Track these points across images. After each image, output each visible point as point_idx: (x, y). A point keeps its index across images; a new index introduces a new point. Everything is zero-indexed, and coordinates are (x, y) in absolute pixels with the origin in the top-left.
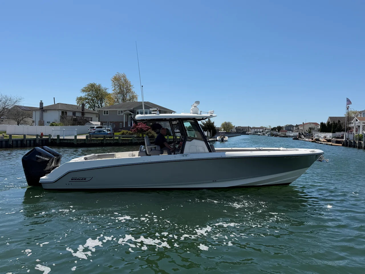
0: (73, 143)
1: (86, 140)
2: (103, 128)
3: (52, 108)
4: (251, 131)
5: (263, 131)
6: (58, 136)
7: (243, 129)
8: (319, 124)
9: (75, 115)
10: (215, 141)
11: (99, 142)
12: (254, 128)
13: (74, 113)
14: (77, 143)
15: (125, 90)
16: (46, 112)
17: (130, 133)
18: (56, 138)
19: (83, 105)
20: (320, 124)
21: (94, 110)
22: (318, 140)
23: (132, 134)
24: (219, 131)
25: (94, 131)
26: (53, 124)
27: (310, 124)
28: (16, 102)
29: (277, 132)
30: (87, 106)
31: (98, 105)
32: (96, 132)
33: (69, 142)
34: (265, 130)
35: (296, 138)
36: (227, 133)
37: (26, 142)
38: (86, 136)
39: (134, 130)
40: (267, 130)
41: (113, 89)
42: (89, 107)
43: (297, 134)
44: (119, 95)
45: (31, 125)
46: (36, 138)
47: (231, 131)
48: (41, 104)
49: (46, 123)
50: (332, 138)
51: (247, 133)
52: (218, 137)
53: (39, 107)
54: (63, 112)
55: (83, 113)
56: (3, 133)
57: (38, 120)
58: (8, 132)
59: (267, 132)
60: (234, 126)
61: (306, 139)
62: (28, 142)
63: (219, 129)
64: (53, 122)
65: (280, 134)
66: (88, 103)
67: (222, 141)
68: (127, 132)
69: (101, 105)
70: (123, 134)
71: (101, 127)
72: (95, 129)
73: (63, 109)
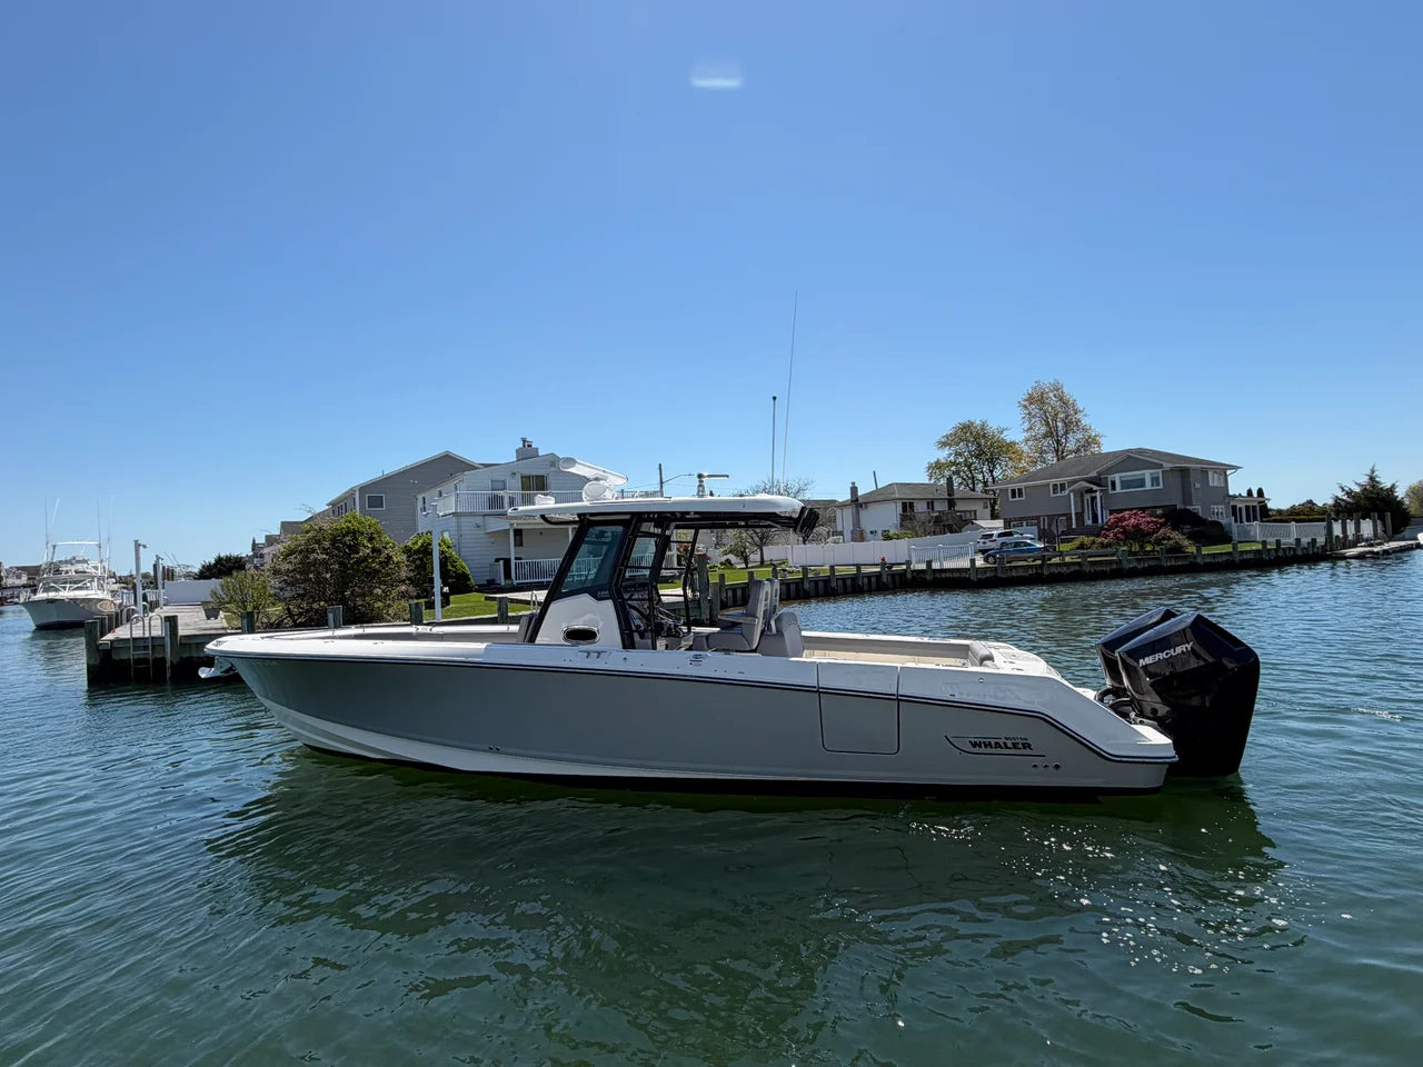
0: (966, 577)
1: (1000, 570)
2: (1017, 536)
6: (908, 564)
9: (934, 509)
13: (931, 504)
15: (1060, 424)
16: (866, 507)
17: (1102, 543)
19: (950, 480)
23: (1109, 545)
25: (997, 544)
26: (890, 534)
30: (956, 481)
31: (984, 477)
32: (1001, 548)
44: (1044, 442)
48: (854, 490)
49: (868, 534)
53: (846, 497)
54: (904, 505)
55: (953, 503)
57: (850, 527)
58: (797, 562)
64: (887, 532)
66: (957, 473)
68: (1094, 542)
69: (992, 475)
70: (1083, 548)
71: (1010, 534)
72: (995, 541)
73: (905, 496)
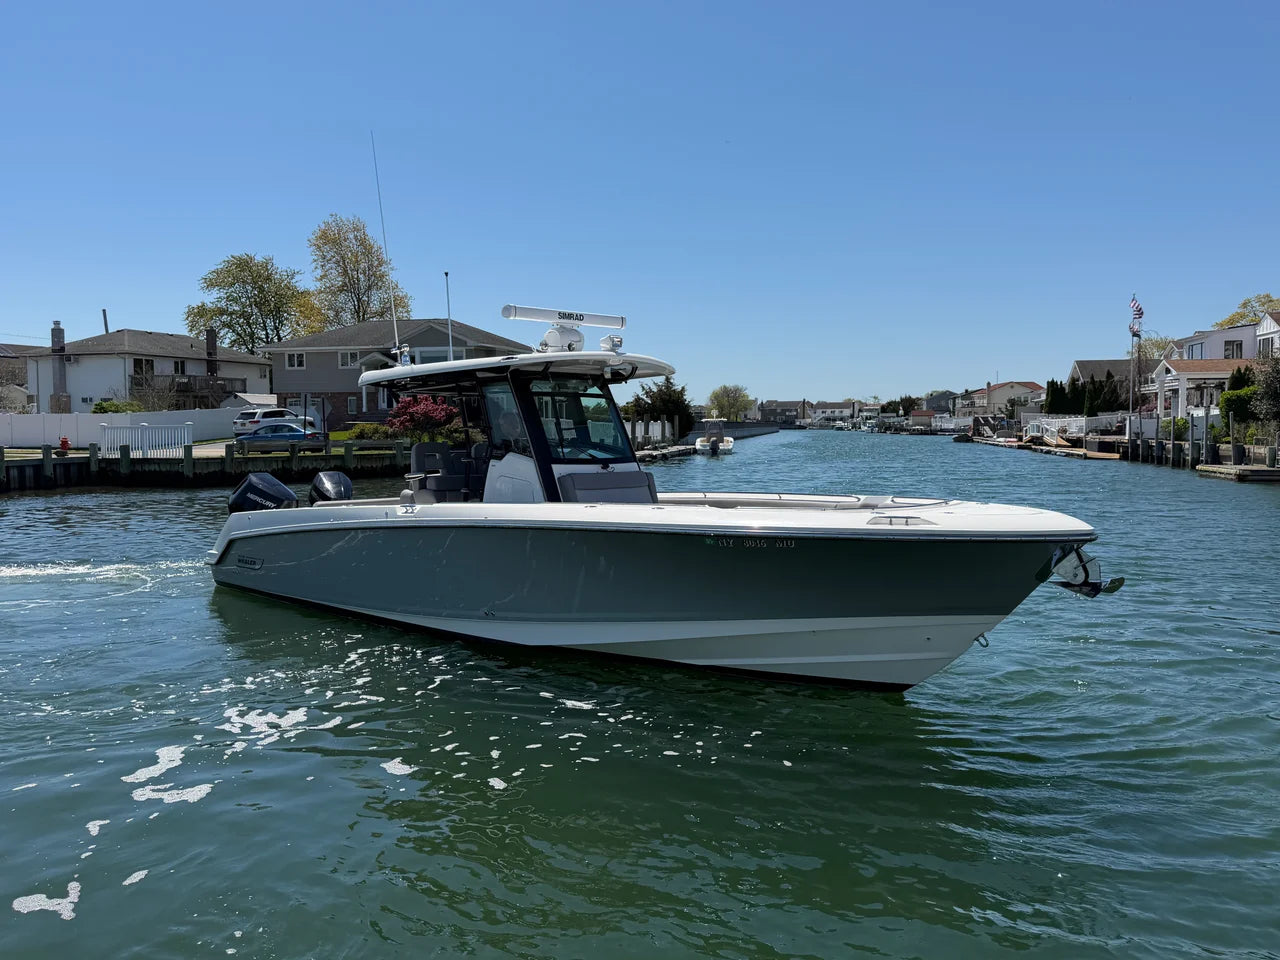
0: (177, 471)
1: (229, 461)
2: (287, 417)
3: (102, 349)
4: (813, 415)
5: (852, 416)
7: (784, 411)
8: (1041, 388)
9: (183, 372)
10: (689, 454)
11: (274, 466)
12: (823, 406)
13: (180, 365)
14: (195, 474)
15: (362, 277)
16: (77, 361)
17: (386, 433)
18: (117, 455)
19: (212, 335)
20: (1045, 386)
21: (252, 353)
22: (1037, 441)
23: (394, 436)
24: (703, 420)
25: (255, 427)
26: (104, 404)
27: (1012, 387)
29: (899, 419)
30: (226, 339)
31: (267, 334)
32: (262, 433)
33: (163, 468)
34: (860, 411)
35: (963, 438)
36: (727, 425)
37: (8, 472)
38: (227, 446)
39: (402, 423)
40: (867, 410)
41: (319, 272)
42: (234, 342)
43: (969, 421)
44: (342, 297)
45: (24, 411)
46: (41, 456)
47: (746, 416)
48: (57, 333)
49: (76, 402)
50: (1087, 434)
51: (798, 423)
52: (698, 440)
53: (48, 343)
54: (138, 363)
55: (212, 366)
57: (47, 391)
59: (867, 418)
60: (755, 401)
61: (999, 439)
62: (14, 473)
63: (701, 413)
64: (105, 400)
65: (912, 426)
66: (229, 326)
67: (714, 452)
68: (376, 431)
69: (278, 334)
70: (362, 438)
71: (281, 414)
72: (258, 422)
73: (141, 351)
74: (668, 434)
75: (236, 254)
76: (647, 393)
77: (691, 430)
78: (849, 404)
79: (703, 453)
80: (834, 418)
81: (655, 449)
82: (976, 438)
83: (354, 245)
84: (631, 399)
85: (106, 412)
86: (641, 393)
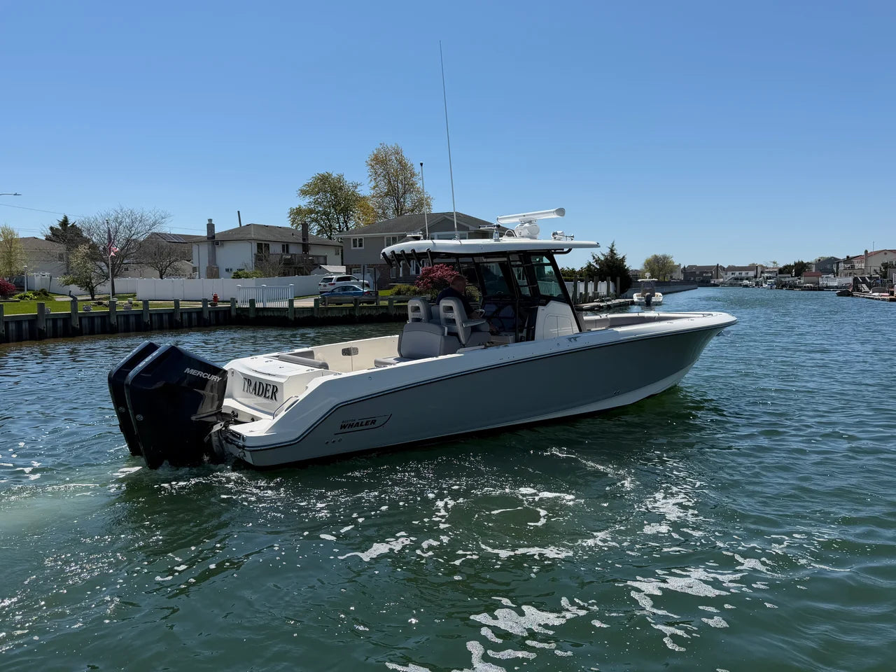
0: (285, 316)
1: (316, 309)
2: (352, 281)
3: (235, 237)
4: (725, 276)
5: (756, 277)
6: (252, 302)
7: (702, 273)
9: (288, 252)
10: (628, 305)
11: (344, 313)
12: (732, 269)
13: (286, 247)
14: (295, 318)
15: (400, 185)
16: (222, 245)
17: (414, 291)
18: (247, 305)
19: (305, 227)
21: (330, 238)
23: (420, 293)
24: (639, 280)
25: (332, 288)
26: (240, 273)
27: (886, 254)
28: (154, 224)
29: (793, 279)
30: (314, 229)
31: (340, 226)
32: (337, 291)
33: (276, 314)
34: (762, 272)
35: (844, 292)
36: (658, 284)
37: (181, 316)
38: (315, 300)
39: (425, 284)
40: (768, 272)
41: (373, 184)
42: (319, 232)
43: (850, 280)
44: (387, 200)
45: (191, 278)
46: (201, 306)
47: (671, 277)
48: (211, 227)
49: (222, 271)
51: (713, 282)
52: (635, 295)
53: (204, 233)
54: (259, 246)
55: (306, 247)
56: (129, 297)
57: (204, 264)
58: (139, 295)
59: (767, 278)
60: (679, 266)
61: (874, 294)
62: (185, 316)
63: (637, 274)
64: (240, 270)
65: (804, 283)
66: (316, 220)
67: (648, 303)
68: (408, 290)
69: (347, 226)
70: (400, 294)
71: (348, 279)
72: (334, 284)
73: (261, 238)
74: (611, 290)
75: (321, 173)
76: (596, 261)
77: (629, 288)
78: (753, 267)
79: (639, 304)
80: (740, 278)
81: (602, 301)
82: (855, 293)
83: (395, 163)
84: (585, 266)
85: (240, 278)
86: (592, 261)
